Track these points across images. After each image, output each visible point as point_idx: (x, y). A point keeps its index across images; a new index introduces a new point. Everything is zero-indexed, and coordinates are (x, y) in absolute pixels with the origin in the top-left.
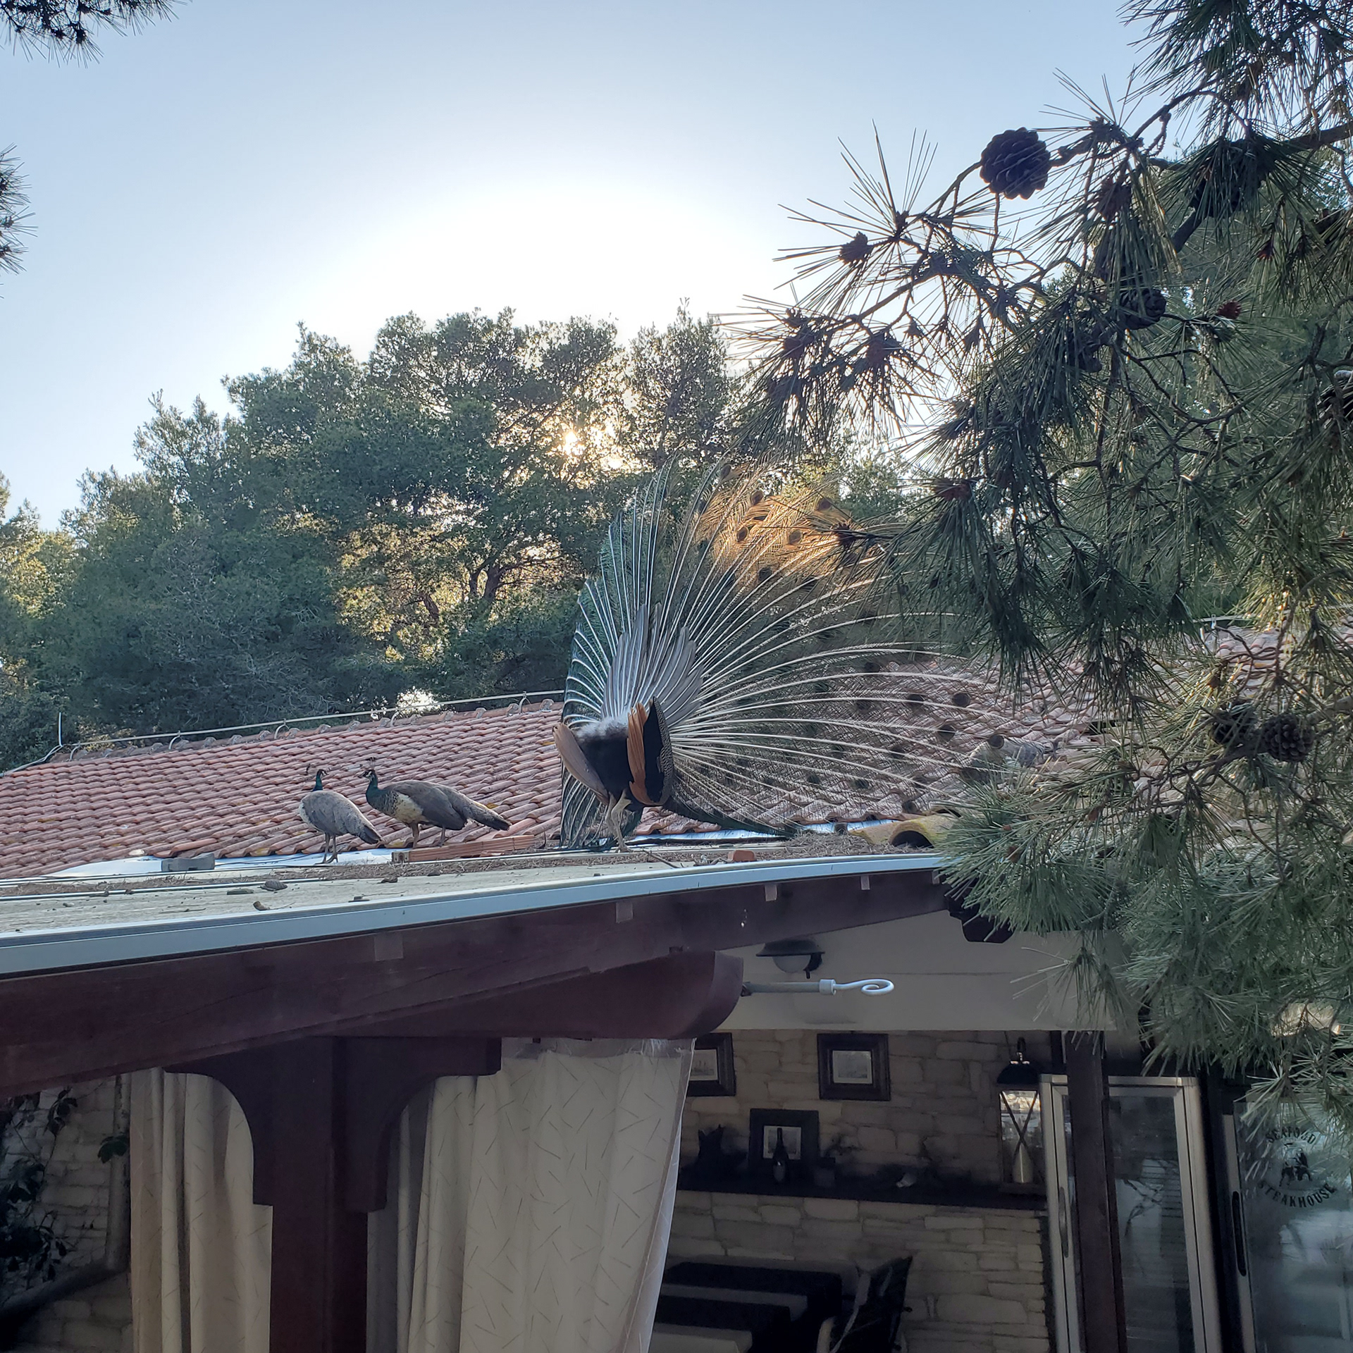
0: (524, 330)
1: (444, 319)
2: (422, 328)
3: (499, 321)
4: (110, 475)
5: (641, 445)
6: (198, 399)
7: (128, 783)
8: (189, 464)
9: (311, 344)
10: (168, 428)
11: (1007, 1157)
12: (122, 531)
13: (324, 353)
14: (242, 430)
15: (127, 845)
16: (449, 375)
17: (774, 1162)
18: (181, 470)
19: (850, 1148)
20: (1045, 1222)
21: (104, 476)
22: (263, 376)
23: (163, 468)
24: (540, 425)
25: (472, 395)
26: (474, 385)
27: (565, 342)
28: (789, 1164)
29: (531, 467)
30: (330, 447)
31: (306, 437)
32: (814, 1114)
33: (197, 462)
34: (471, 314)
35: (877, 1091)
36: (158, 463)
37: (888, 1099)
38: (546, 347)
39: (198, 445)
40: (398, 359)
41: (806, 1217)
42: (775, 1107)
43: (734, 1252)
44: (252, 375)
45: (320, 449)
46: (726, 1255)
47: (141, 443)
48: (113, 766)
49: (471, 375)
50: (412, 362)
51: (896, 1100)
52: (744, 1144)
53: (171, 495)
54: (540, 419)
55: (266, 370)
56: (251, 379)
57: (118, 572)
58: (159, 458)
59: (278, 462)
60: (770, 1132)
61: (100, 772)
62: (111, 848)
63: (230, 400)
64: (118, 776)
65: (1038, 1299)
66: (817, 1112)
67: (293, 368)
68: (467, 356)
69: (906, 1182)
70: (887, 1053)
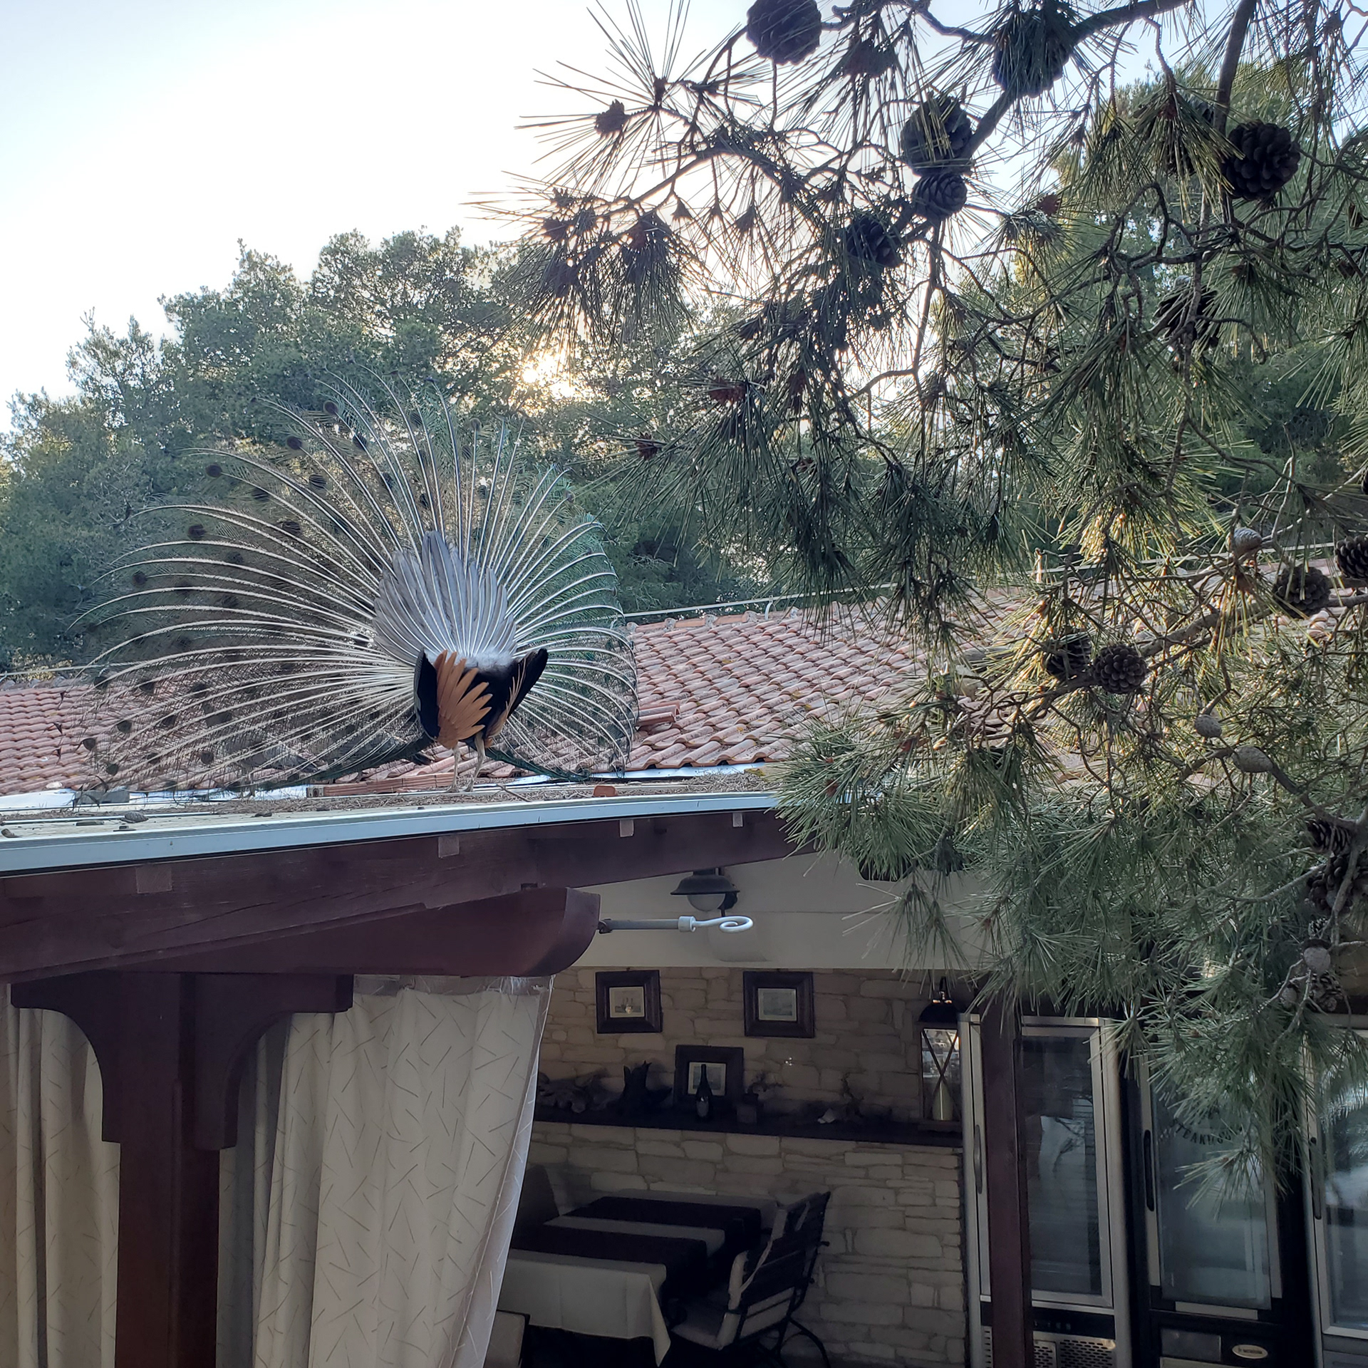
0: (473, 249)
1: (389, 237)
2: (366, 246)
3: (447, 240)
4: (41, 397)
5: (594, 372)
6: (132, 319)
7: (53, 714)
8: (123, 386)
9: (251, 262)
10: (100, 348)
11: (928, 1093)
12: (55, 455)
13: (264, 271)
14: (179, 351)
15: (46, 778)
16: (394, 295)
17: (697, 1097)
18: (115, 392)
19: (776, 1085)
20: (961, 1157)
21: (34, 397)
22: (200, 294)
23: (97, 389)
24: (488, 349)
25: (417, 317)
26: (419, 306)
27: (514, 262)
28: (713, 1101)
29: (478, 393)
30: (269, 371)
31: (245, 359)
32: (740, 1051)
33: (132, 383)
34: (417, 232)
35: (801, 1028)
36: (90, 383)
37: (812, 1036)
38: (495, 268)
39: (132, 366)
40: (342, 278)
41: (728, 1152)
42: (700, 1043)
43: (656, 1187)
44: (188, 294)
45: (258, 372)
46: (649, 1189)
47: (73, 364)
48: (40, 697)
49: (417, 297)
50: (357, 282)
51: (821, 1037)
52: (669, 1080)
53: (104, 418)
54: (489, 343)
55: (203, 289)
56: (188, 298)
57: (50, 497)
58: (92, 379)
59: (215, 385)
60: (694, 1067)
61: (25, 703)
62: (29, 781)
63: (166, 319)
64: (43, 708)
65: (954, 1234)
66: (742, 1049)
67: (232, 287)
68: (412, 276)
69: (828, 1118)
70: (812, 991)
